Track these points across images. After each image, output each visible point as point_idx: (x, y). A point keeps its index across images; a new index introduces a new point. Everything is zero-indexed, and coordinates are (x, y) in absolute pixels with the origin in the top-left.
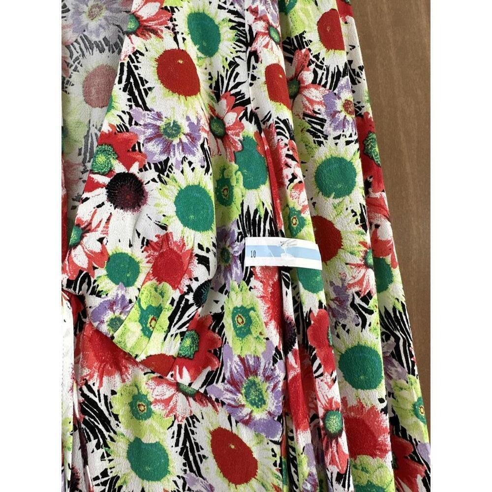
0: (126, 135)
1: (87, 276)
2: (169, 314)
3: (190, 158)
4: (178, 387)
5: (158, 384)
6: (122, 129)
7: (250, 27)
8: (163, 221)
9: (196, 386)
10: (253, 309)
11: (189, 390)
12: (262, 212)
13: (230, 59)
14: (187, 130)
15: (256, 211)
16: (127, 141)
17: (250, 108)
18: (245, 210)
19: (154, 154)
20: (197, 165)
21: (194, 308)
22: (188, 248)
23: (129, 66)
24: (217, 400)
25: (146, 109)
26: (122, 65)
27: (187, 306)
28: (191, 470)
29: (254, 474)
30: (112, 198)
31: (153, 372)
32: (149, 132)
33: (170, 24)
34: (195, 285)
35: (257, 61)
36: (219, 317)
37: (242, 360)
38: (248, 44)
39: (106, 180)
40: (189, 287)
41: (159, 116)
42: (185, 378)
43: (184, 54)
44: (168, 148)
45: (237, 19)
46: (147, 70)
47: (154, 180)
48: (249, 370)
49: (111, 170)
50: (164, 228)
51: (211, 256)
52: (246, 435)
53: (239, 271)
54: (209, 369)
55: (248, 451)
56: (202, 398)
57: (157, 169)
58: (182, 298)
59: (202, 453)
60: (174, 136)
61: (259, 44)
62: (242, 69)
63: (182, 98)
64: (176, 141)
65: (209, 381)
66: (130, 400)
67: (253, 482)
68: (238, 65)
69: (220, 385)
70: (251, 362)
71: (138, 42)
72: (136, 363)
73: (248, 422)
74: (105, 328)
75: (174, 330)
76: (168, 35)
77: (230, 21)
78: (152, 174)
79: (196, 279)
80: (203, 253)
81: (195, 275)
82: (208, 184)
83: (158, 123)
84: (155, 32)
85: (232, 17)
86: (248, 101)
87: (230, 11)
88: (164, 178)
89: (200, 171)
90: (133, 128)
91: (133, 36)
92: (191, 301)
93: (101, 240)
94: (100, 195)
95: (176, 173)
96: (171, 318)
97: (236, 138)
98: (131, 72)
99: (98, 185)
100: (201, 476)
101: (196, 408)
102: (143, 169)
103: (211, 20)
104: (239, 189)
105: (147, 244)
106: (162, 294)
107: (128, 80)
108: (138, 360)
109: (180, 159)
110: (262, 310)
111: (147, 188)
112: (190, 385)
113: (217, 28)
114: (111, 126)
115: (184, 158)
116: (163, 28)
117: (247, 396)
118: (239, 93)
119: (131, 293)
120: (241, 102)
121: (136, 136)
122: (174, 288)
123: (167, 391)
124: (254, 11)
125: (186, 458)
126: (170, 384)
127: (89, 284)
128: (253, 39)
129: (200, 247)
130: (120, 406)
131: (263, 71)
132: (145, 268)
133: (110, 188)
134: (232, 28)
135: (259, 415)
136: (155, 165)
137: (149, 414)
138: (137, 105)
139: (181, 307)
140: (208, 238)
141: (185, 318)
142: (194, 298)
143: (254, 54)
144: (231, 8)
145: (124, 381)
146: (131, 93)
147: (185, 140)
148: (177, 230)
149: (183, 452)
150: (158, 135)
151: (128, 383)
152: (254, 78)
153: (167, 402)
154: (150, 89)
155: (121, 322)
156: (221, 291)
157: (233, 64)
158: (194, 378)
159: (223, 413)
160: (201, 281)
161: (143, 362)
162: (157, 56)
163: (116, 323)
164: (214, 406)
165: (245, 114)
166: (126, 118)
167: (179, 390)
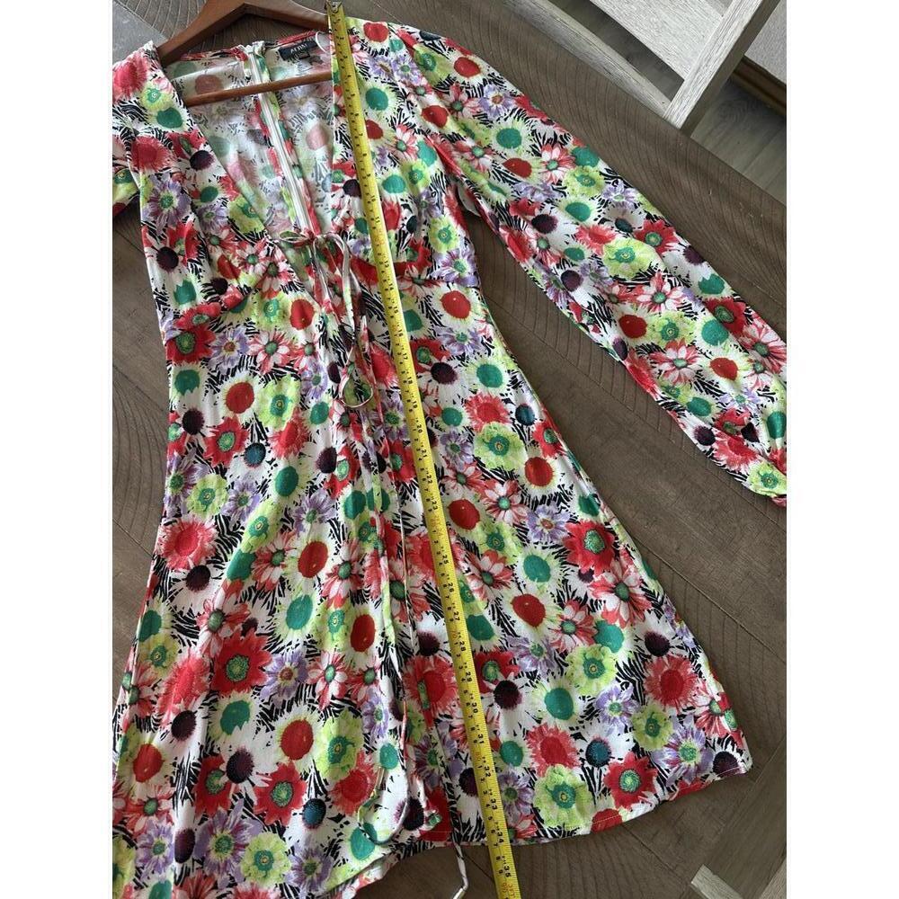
1: (345, 232)
2: (395, 243)
4: (412, 280)
5: (402, 281)
7: (402, 89)
9: (424, 276)
11: (419, 281)
12: (439, 174)
13: (397, 108)
17: (416, 127)
21: (409, 235)
22: (396, 203)
24: (438, 278)
27: (405, 235)
28: (436, 324)
29: (469, 309)
30: (346, 192)
34: (406, 222)
35: (412, 105)
37: (449, 253)
38: (404, 98)
39: (342, 185)
40: (403, 224)
42: (415, 273)
45: (394, 87)
48: (454, 257)
49: (343, 180)
51: (409, 203)
54: (427, 268)
55: (464, 297)
56: (429, 283)
58: (400, 231)
59: (439, 313)
61: (411, 98)
62: (405, 111)
65: (430, 271)
67: (470, 313)
68: (402, 109)
69: (438, 270)
70: (454, 252)
75: (401, 250)
77: (390, 88)
79: (406, 218)
80: (405, 203)
81: (404, 216)
85: (390, 86)
86: (415, 125)
87: (389, 83)
94: (341, 192)
96: (398, 246)
97: (414, 145)
99: (338, 187)
100: (442, 326)
101: (427, 291)
112: (420, 276)
113: (383, 94)
118: (408, 123)
120: (410, 127)
122: (395, 229)
123: (409, 284)
125: (431, 319)
126: (408, 281)
127: (347, 236)
129: (402, 200)
131: (420, 110)
134: (393, 92)
135: (464, 275)
139: (401, 238)
141: (406, 242)
142: (408, 230)
149: (428, 316)
152: (413, 113)
153: (410, 289)
157: (400, 110)
158: (421, 271)
159: (443, 286)
160: (409, 218)
164: (436, 285)
165: (415, 131)
167: (414, 283)
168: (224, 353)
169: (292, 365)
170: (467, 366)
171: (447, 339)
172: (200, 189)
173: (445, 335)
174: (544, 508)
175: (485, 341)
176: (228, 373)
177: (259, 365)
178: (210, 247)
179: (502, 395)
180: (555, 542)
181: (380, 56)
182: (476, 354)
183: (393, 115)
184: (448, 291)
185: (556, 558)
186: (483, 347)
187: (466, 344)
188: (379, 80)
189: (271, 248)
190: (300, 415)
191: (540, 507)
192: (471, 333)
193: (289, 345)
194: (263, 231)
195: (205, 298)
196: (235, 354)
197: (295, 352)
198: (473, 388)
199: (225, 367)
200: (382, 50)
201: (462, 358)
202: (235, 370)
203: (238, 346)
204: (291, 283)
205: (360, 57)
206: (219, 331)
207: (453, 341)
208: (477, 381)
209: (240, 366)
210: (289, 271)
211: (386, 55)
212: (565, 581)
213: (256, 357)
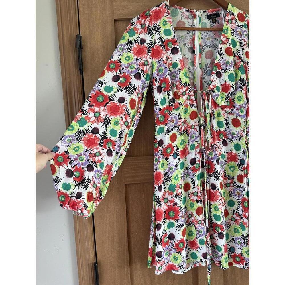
0: (219, 64)
1: (212, 90)
2: (225, 98)
3: (231, 68)
4: (226, 111)
5: (223, 111)
6: (219, 62)
7: (243, 43)
8: (225, 80)
9: (229, 111)
10: (242, 96)
11: (228, 112)
12: (244, 79)
13: (238, 49)
14: (231, 63)
15: (244, 78)
16: (219, 65)
17: (242, 59)
18: (241, 78)
19: (224, 67)
20: (232, 69)
21: (230, 97)
22: (230, 85)
23: (220, 50)
24: (234, 113)
25: (223, 59)
26: (219, 50)
27: (229, 96)
28: (227, 127)
29: (240, 126)
30: (216, 76)
31: (222, 108)
32: (223, 63)
33: (228, 42)
34: (231, 92)
35: (244, 50)
36: (233, 99)
37: (239, 105)
38: (242, 46)
39: (216, 72)
40: (230, 92)
41: (225, 60)
42: (228, 110)
43: (230, 48)
44: (227, 66)
45: (240, 41)
46: (223, 51)
47: (224, 72)
48: (240, 107)
49: (216, 70)
50: (225, 81)
51: (234, 87)
52: (239, 118)
53: (239, 90)
54: (232, 108)
55: (239, 121)
56: (230, 114)
57: (224, 70)
58: (228, 95)
59: (229, 124)
60: (228, 64)
61: (244, 47)
62: (241, 51)
63: (230, 56)
64: (229, 65)
65: (232, 110)
66: (217, 114)
67: (240, 127)
68: (240, 51)
69: (234, 110)
70: (241, 105)
71: (222, 46)
72: (219, 107)
73: (240, 116)
74: (215, 99)
75: (226, 101)
76: (228, 44)
77: (239, 42)
78: (223, 71)
79: (231, 91)
80: (233, 86)
81: (231, 90)
82: (234, 73)
83: (225, 61)
84: (225, 43)
85: (239, 41)
86: (242, 58)
87: (239, 40)
88: (226, 72)
89: (233, 70)
90: (221, 62)
91: (221, 44)
92: (230, 95)
93: (215, 83)
94: (215, 75)
95: (228, 71)
96: (226, 99)
97: (239, 65)
98: (220, 52)
99: (214, 73)
100: (229, 128)
101: (229, 116)
102: (221, 70)
103: (235, 41)
104: (239, 75)
105: (221, 85)
106: (223, 95)
107: (220, 53)
108: (220, 106)
109: (229, 68)
110: (244, 96)
111: (222, 74)
113: (236, 43)
114: (217, 62)
115: (230, 68)
116: (227, 43)
117: (240, 111)
118: (240, 56)
119: (219, 93)
120: (240, 58)
121: (221, 64)
122: (226, 93)
123: (224, 112)
124: (244, 40)
125: (226, 125)
126: (225, 111)
127: (212, 91)
128: (243, 46)
129: (232, 85)
130: (216, 115)
131: (245, 52)
132: (221, 89)
133: (216, 73)
134: (239, 43)
135: (242, 114)
136: (224, 69)
137: (221, 116)
138: (221, 58)
139: (227, 97)
140: (234, 83)
141: (228, 99)
142: (231, 95)
143: (243, 48)
144: (239, 39)
145: (216, 110)
146: (220, 56)
147: (230, 64)
148: (228, 81)
149: (226, 124)
150: (225, 64)
151: (217, 111)
152: (243, 53)
153: (224, 114)
154: (224, 55)
155: (218, 98)
156: (234, 94)
157: (239, 50)
158: (229, 109)
160: (232, 91)
161: (221, 107)
162: (225, 48)
163: (217, 98)
164: (233, 115)
165: (241, 60)
166: (219, 60)
167: (226, 112)
168: (171, 123)
169: (187, 131)
170: (232, 143)
171: (229, 133)
172: (172, 63)
173: (229, 131)
174: (240, 189)
175: (240, 136)
176: (171, 129)
177: (179, 129)
178: (173, 87)
179: (238, 154)
180: (239, 198)
181: (240, 27)
182: (236, 140)
183: (236, 51)
184: (236, 118)
185: (238, 202)
186: (238, 138)
187: (234, 136)
188: (236, 38)
189: (190, 91)
190: (187, 147)
191: (238, 188)
192: (237, 133)
193: (187, 124)
194: (189, 83)
195: (169, 104)
196: (173, 124)
197: (189, 126)
198: (231, 149)
199: (171, 127)
200: (241, 25)
201: (231, 140)
202: (173, 128)
203: (175, 121)
204: (193, 104)
205: (233, 26)
206: (171, 115)
207: (230, 134)
208: (233, 148)
209: (174, 128)
210: (194, 100)
211: (242, 28)
212: (238, 209)
213: (179, 126)
